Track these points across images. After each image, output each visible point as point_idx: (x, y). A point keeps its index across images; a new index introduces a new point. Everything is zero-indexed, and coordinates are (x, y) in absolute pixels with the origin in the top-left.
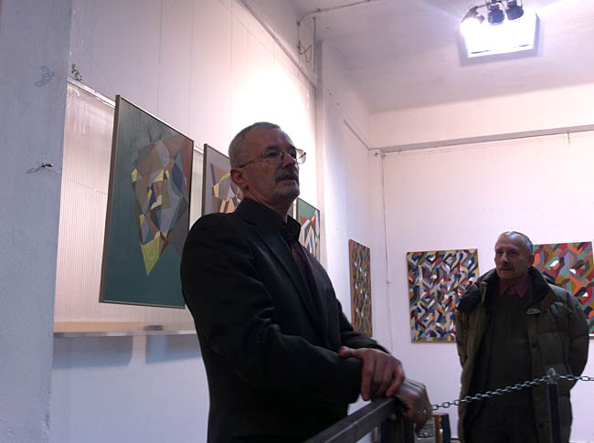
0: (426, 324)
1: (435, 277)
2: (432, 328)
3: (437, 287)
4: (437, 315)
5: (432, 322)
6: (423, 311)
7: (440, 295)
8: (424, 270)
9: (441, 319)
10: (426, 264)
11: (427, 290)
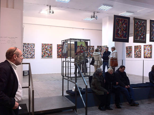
0: (25, 56)
1: (27, 48)
2: (26, 56)
3: (28, 49)
4: (27, 54)
5: (26, 55)
6: (25, 53)
7: (28, 51)
8: (25, 46)
9: (28, 55)
10: (26, 45)
11: (26, 50)
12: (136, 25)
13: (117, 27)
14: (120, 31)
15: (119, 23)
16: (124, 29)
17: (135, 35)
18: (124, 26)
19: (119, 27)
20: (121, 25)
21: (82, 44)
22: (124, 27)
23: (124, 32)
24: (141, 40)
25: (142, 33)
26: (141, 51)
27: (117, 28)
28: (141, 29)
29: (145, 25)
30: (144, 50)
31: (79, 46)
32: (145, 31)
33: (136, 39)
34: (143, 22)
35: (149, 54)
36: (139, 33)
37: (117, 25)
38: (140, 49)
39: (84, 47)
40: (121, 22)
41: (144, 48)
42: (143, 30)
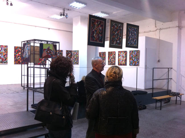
12: (112, 28)
13: (92, 28)
14: (96, 34)
15: (94, 24)
16: (100, 32)
17: (111, 39)
18: (100, 28)
19: (94, 29)
20: (96, 26)
21: (49, 47)
22: (100, 30)
23: (100, 35)
24: (117, 45)
25: (118, 37)
26: (115, 57)
27: (92, 30)
28: (117, 33)
29: (122, 28)
30: (119, 56)
31: (45, 49)
32: (121, 35)
33: (112, 44)
34: (120, 25)
35: (124, 61)
36: (115, 37)
37: (93, 27)
38: (114, 56)
39: (52, 50)
40: (96, 24)
41: (119, 54)
42: (119, 34)
